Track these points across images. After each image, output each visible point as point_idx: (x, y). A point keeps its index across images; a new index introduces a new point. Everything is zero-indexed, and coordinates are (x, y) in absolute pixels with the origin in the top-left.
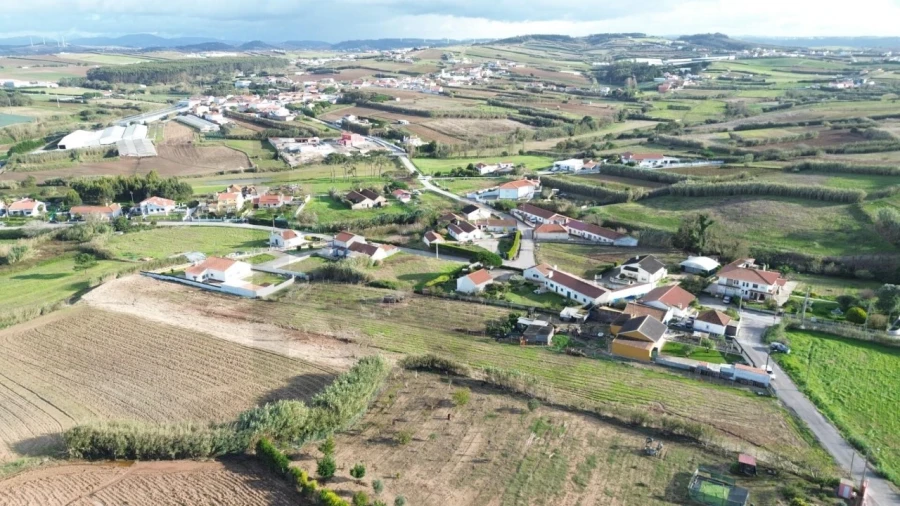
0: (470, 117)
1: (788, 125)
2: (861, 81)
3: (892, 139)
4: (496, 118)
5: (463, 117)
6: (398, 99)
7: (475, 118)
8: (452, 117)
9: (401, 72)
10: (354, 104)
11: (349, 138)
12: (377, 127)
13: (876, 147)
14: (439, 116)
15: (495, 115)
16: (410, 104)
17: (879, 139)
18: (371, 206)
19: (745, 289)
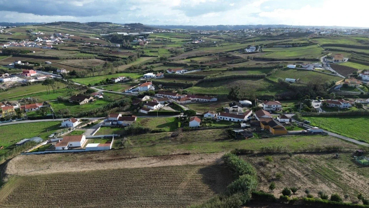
0: (78, 59)
1: (202, 56)
2: (201, 41)
3: (242, 58)
4: (90, 58)
5: (75, 59)
6: (34, 52)
7: (81, 59)
8: (70, 59)
9: (9, 39)
10: (12, 55)
11: (28, 72)
12: (37, 66)
13: (240, 61)
14: (64, 59)
15: (89, 57)
16: (42, 54)
17: (237, 59)
18: (88, 102)
19: (274, 107)
